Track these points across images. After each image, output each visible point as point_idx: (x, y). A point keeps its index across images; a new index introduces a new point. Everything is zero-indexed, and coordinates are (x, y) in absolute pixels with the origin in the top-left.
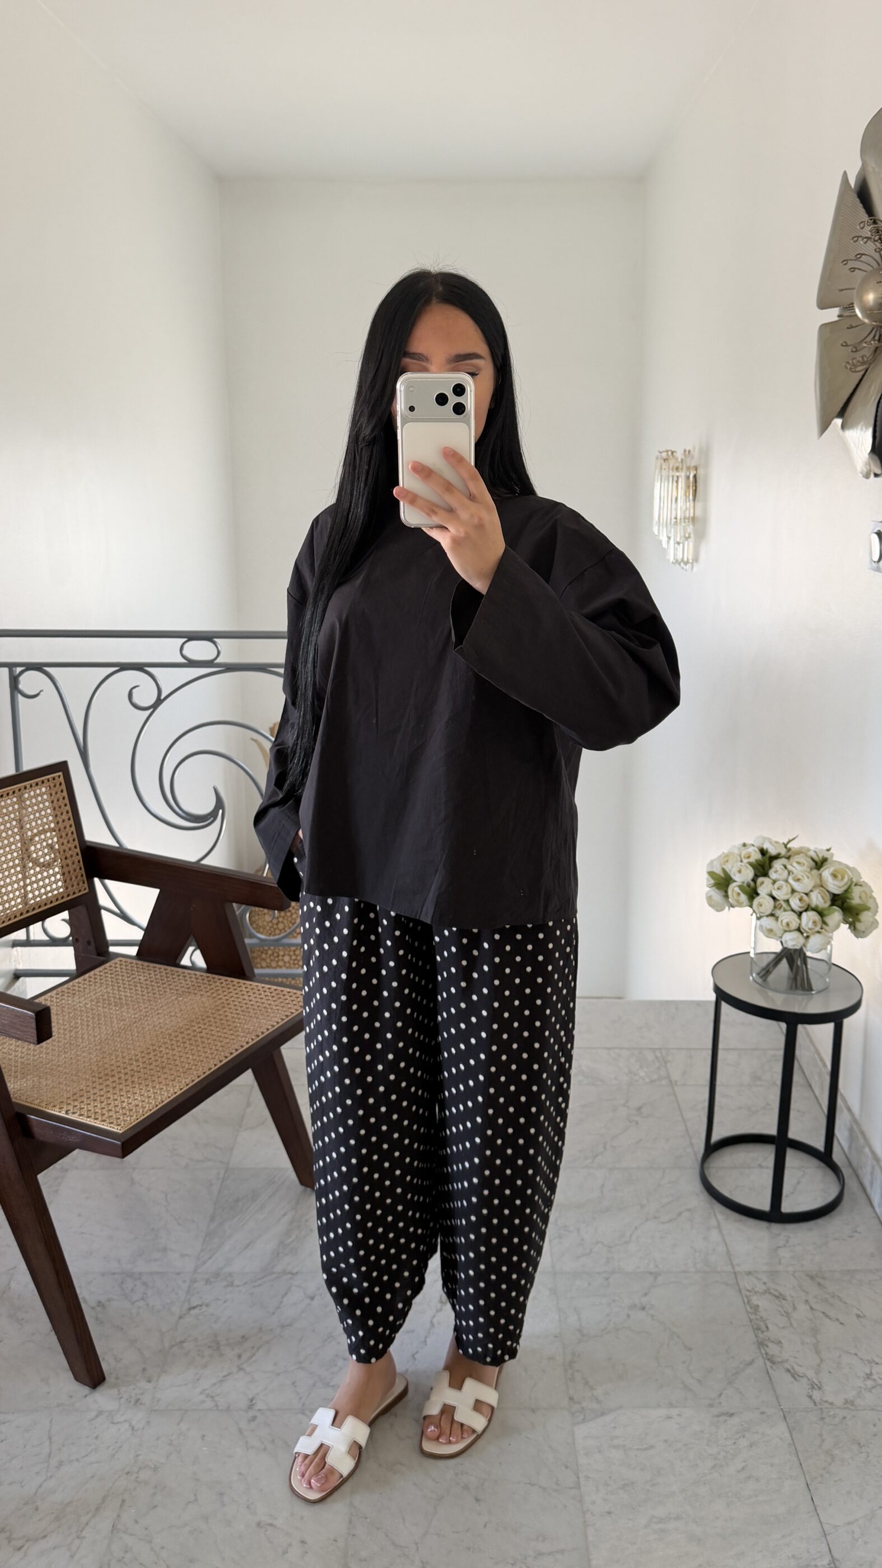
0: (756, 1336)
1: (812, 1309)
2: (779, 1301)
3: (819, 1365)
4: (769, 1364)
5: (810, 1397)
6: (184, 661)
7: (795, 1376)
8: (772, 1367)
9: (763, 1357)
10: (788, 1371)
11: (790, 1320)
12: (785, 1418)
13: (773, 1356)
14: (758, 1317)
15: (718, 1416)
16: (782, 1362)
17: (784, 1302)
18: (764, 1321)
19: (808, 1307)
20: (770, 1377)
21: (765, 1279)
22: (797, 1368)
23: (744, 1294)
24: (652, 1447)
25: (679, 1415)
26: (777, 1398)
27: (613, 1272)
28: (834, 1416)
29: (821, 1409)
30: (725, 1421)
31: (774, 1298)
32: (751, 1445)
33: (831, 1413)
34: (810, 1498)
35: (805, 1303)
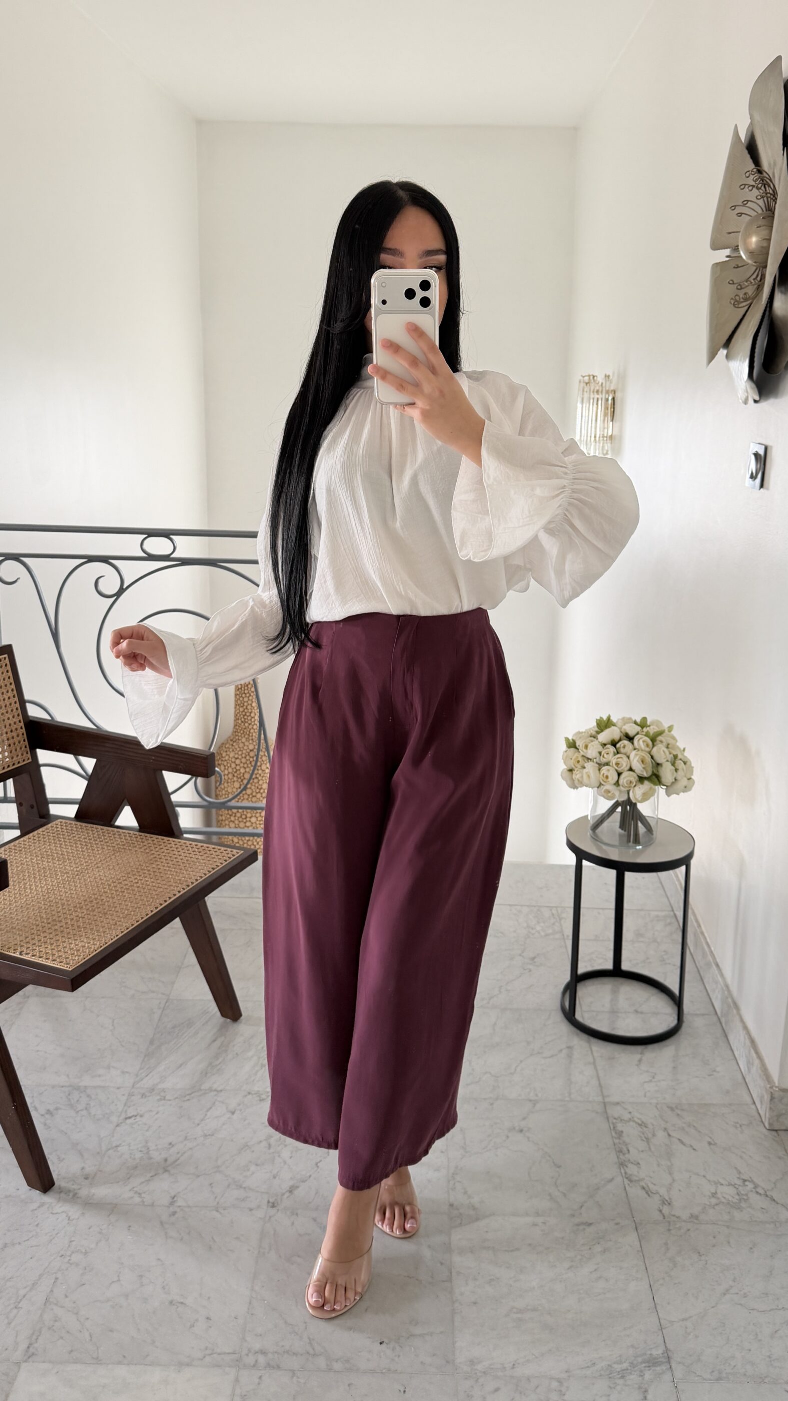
0: (618, 1157)
1: (669, 1135)
2: (641, 1128)
3: (670, 1184)
4: (626, 1181)
5: (661, 1211)
6: (144, 555)
7: (648, 1193)
8: (629, 1185)
9: (622, 1175)
10: (643, 1188)
11: (649, 1145)
12: (636, 1228)
13: (631, 1175)
14: (621, 1142)
15: (578, 1225)
16: (639, 1181)
17: (645, 1128)
18: (626, 1145)
19: (666, 1135)
20: (626, 1193)
21: (631, 1110)
22: (651, 1186)
23: (610, 1121)
24: (518, 1249)
25: (544, 1223)
26: (631, 1211)
27: (497, 1099)
28: (680, 1228)
29: (669, 1222)
30: (584, 1229)
31: (638, 1126)
32: (604, 1251)
33: (677, 1226)
34: (652, 1297)
35: (664, 1131)
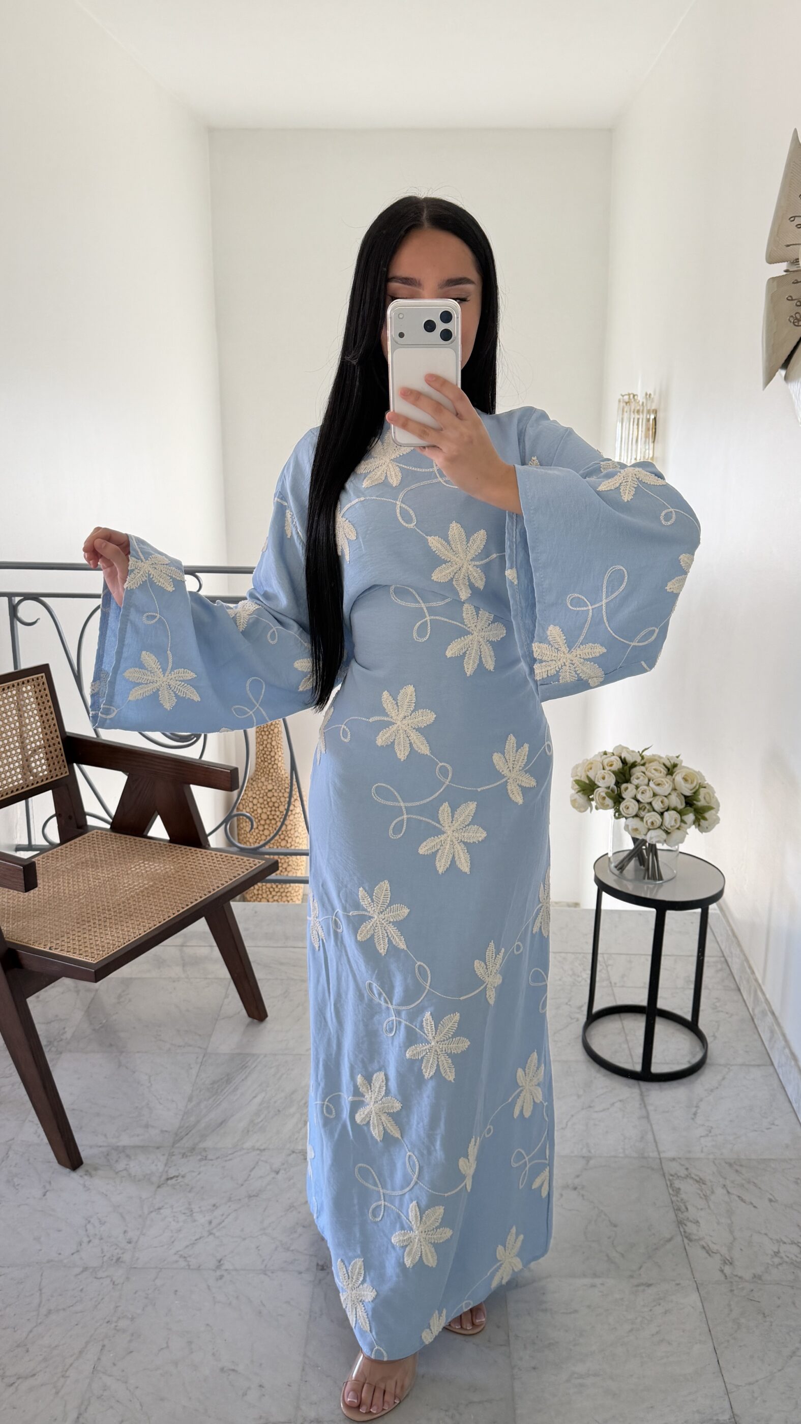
0: (676, 1216)
1: (728, 1192)
2: (700, 1185)
3: (731, 1243)
4: (686, 1241)
5: (722, 1271)
7: (709, 1252)
8: (689, 1244)
9: (682, 1235)
10: (704, 1247)
11: (708, 1203)
12: (698, 1289)
13: (690, 1234)
14: (679, 1199)
15: (638, 1286)
16: (700, 1239)
17: (704, 1186)
18: (685, 1202)
19: (725, 1192)
20: (686, 1252)
21: (688, 1165)
22: (711, 1245)
23: (667, 1178)
24: (578, 1313)
25: (602, 1284)
26: (692, 1272)
28: (743, 1289)
29: (731, 1282)
30: (644, 1290)
31: (695, 1182)
32: (665, 1313)
33: (740, 1287)
34: (716, 1360)
35: (723, 1188)
